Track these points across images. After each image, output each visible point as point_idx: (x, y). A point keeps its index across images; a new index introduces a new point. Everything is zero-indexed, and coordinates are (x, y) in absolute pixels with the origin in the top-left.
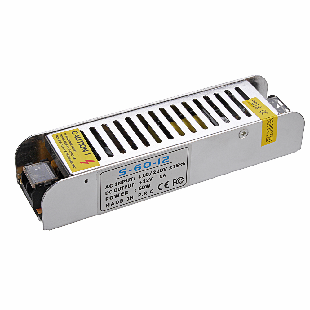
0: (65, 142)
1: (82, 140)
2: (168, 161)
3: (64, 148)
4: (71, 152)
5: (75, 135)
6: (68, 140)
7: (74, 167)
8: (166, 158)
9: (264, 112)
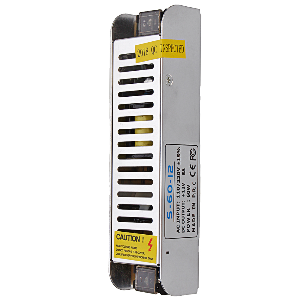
0: (125, 251)
1: (128, 235)
2: (172, 166)
3: (130, 255)
4: (136, 252)
5: (121, 238)
6: (123, 246)
7: (152, 259)
8: (169, 168)
9: (154, 50)
